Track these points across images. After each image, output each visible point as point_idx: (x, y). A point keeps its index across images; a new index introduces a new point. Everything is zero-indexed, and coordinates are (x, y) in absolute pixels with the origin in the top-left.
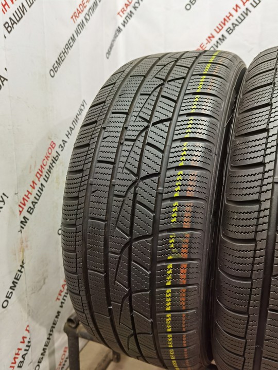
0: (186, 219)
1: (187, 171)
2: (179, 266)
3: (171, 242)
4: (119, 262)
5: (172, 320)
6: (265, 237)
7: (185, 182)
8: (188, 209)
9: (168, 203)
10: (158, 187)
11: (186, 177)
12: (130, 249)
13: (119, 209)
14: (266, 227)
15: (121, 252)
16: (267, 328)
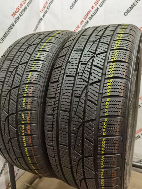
0: (28, 106)
1: (29, 85)
2: (27, 126)
3: (23, 115)
4: (5, 125)
5: (28, 151)
6: (56, 113)
7: (28, 90)
8: (29, 101)
9: (22, 99)
10: (18, 92)
11: (29, 88)
12: (8, 119)
13: (4, 102)
14: (57, 109)
15: (5, 121)
16: (60, 152)
